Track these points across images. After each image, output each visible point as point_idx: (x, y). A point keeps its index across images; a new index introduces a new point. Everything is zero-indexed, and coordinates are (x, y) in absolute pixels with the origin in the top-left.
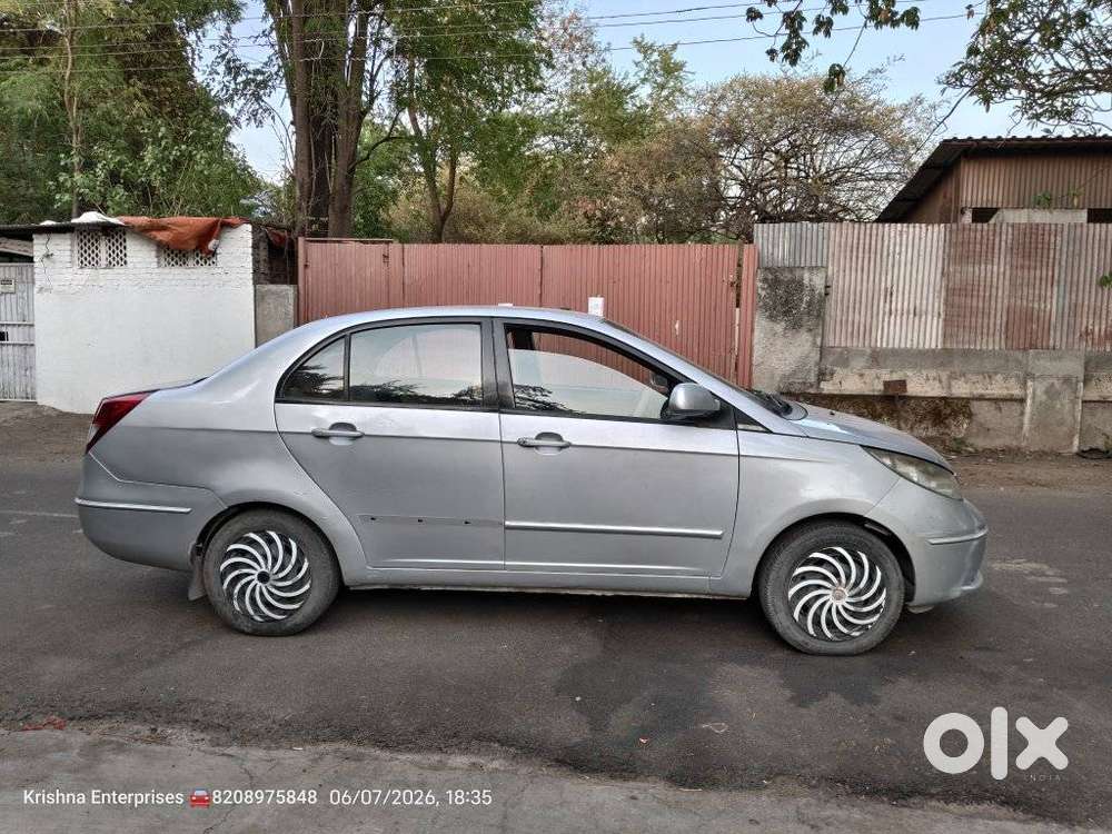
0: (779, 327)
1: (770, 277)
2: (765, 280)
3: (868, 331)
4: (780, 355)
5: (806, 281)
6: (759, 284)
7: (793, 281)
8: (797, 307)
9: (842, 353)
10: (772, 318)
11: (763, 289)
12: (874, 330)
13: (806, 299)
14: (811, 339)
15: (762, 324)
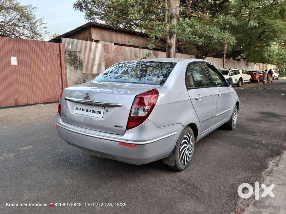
0: (73, 68)
1: (69, 54)
2: (68, 54)
3: (91, 69)
4: (74, 76)
5: (78, 56)
6: (67, 55)
7: (75, 55)
8: (76, 62)
9: (86, 75)
10: (70, 65)
11: (68, 57)
12: (92, 69)
13: (79, 60)
14: (81, 71)
15: (68, 67)
